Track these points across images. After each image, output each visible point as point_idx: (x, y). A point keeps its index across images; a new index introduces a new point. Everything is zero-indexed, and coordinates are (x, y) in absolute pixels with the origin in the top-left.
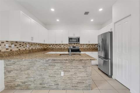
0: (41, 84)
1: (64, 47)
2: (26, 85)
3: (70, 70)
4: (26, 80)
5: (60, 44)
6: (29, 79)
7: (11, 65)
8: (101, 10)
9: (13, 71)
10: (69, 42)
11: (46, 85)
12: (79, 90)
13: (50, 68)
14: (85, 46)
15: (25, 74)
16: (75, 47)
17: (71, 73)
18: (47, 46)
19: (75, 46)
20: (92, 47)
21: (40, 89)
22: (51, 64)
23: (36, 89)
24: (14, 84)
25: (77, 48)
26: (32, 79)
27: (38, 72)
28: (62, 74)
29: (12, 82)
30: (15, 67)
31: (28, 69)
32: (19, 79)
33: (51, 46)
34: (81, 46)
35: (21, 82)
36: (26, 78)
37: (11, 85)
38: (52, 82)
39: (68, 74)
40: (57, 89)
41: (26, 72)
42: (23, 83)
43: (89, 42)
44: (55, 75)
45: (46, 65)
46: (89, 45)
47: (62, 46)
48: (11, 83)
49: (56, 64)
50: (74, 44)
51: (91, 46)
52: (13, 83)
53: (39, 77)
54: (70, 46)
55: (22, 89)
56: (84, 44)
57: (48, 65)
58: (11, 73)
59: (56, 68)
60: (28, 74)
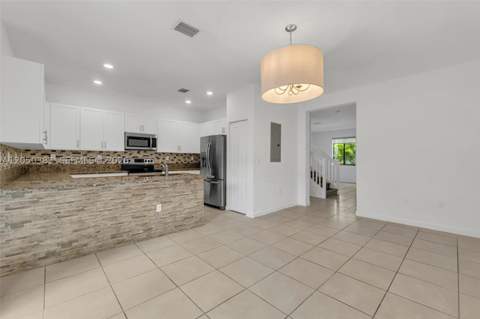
0: (113, 237)
2: (76, 247)
3: (172, 199)
4: (74, 236)
5: (89, 152)
6: (84, 233)
7: (23, 208)
8: (210, 93)
9: (30, 222)
10: (128, 145)
11: (125, 237)
12: (187, 229)
13: (134, 200)
14: (167, 158)
15: (72, 223)
16: (141, 161)
17: (173, 205)
19: (140, 156)
20: (182, 160)
21: (111, 248)
22: (137, 193)
23: (101, 251)
24: (35, 255)
25: (147, 163)
26: (92, 231)
27: (106, 213)
28: (159, 208)
29: (29, 252)
30: (40, 209)
31: (79, 211)
32: (52, 238)
34: (158, 158)
35: (58, 244)
36: (76, 231)
37: (21, 261)
38: (139, 228)
39: (169, 207)
40: (149, 237)
41: (74, 218)
42: (63, 245)
43: (179, 148)
44: (146, 213)
45: (126, 195)
46: (177, 155)
48: (24, 255)
49: (146, 192)
50: (139, 153)
51: (181, 158)
52: (29, 254)
53: (109, 223)
55: (60, 261)
56: (164, 154)
57: (130, 195)
58: (23, 229)
59: (147, 199)
60: (80, 221)
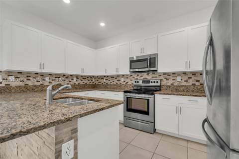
1: (125, 82)
5: (118, 76)
14: (179, 79)
16: (148, 82)
18: (99, 80)
19: (148, 78)
25: (153, 84)
33: (105, 81)
34: (167, 79)
47: (122, 80)
50: (148, 75)
54: (137, 79)
56: (174, 73)
